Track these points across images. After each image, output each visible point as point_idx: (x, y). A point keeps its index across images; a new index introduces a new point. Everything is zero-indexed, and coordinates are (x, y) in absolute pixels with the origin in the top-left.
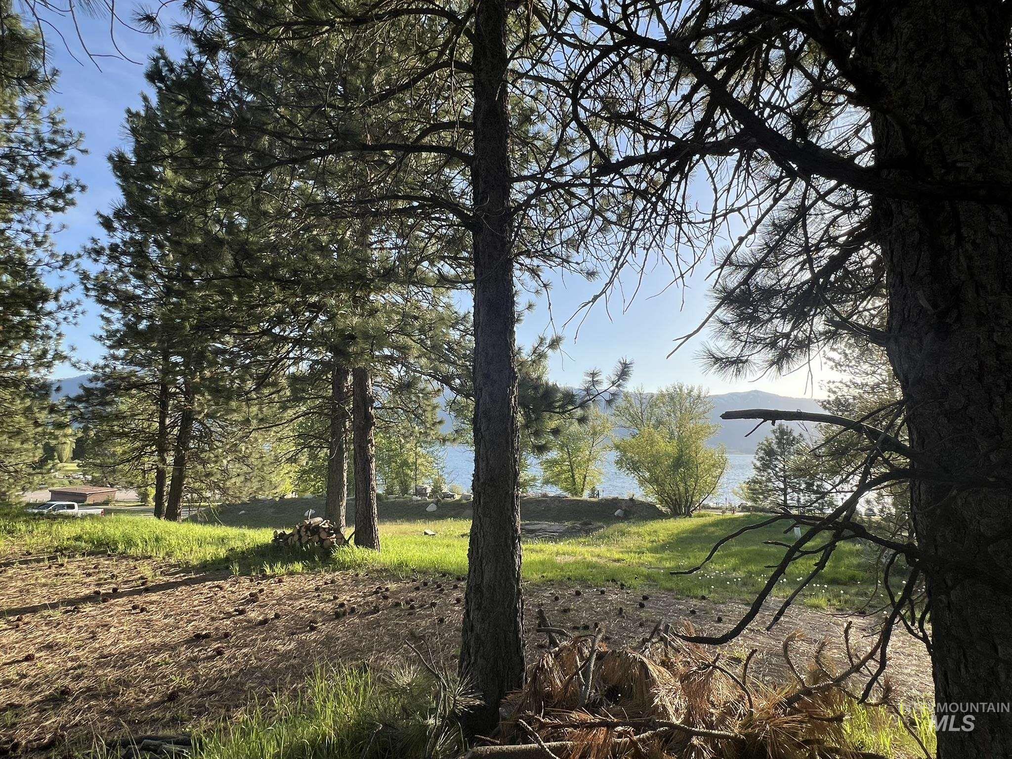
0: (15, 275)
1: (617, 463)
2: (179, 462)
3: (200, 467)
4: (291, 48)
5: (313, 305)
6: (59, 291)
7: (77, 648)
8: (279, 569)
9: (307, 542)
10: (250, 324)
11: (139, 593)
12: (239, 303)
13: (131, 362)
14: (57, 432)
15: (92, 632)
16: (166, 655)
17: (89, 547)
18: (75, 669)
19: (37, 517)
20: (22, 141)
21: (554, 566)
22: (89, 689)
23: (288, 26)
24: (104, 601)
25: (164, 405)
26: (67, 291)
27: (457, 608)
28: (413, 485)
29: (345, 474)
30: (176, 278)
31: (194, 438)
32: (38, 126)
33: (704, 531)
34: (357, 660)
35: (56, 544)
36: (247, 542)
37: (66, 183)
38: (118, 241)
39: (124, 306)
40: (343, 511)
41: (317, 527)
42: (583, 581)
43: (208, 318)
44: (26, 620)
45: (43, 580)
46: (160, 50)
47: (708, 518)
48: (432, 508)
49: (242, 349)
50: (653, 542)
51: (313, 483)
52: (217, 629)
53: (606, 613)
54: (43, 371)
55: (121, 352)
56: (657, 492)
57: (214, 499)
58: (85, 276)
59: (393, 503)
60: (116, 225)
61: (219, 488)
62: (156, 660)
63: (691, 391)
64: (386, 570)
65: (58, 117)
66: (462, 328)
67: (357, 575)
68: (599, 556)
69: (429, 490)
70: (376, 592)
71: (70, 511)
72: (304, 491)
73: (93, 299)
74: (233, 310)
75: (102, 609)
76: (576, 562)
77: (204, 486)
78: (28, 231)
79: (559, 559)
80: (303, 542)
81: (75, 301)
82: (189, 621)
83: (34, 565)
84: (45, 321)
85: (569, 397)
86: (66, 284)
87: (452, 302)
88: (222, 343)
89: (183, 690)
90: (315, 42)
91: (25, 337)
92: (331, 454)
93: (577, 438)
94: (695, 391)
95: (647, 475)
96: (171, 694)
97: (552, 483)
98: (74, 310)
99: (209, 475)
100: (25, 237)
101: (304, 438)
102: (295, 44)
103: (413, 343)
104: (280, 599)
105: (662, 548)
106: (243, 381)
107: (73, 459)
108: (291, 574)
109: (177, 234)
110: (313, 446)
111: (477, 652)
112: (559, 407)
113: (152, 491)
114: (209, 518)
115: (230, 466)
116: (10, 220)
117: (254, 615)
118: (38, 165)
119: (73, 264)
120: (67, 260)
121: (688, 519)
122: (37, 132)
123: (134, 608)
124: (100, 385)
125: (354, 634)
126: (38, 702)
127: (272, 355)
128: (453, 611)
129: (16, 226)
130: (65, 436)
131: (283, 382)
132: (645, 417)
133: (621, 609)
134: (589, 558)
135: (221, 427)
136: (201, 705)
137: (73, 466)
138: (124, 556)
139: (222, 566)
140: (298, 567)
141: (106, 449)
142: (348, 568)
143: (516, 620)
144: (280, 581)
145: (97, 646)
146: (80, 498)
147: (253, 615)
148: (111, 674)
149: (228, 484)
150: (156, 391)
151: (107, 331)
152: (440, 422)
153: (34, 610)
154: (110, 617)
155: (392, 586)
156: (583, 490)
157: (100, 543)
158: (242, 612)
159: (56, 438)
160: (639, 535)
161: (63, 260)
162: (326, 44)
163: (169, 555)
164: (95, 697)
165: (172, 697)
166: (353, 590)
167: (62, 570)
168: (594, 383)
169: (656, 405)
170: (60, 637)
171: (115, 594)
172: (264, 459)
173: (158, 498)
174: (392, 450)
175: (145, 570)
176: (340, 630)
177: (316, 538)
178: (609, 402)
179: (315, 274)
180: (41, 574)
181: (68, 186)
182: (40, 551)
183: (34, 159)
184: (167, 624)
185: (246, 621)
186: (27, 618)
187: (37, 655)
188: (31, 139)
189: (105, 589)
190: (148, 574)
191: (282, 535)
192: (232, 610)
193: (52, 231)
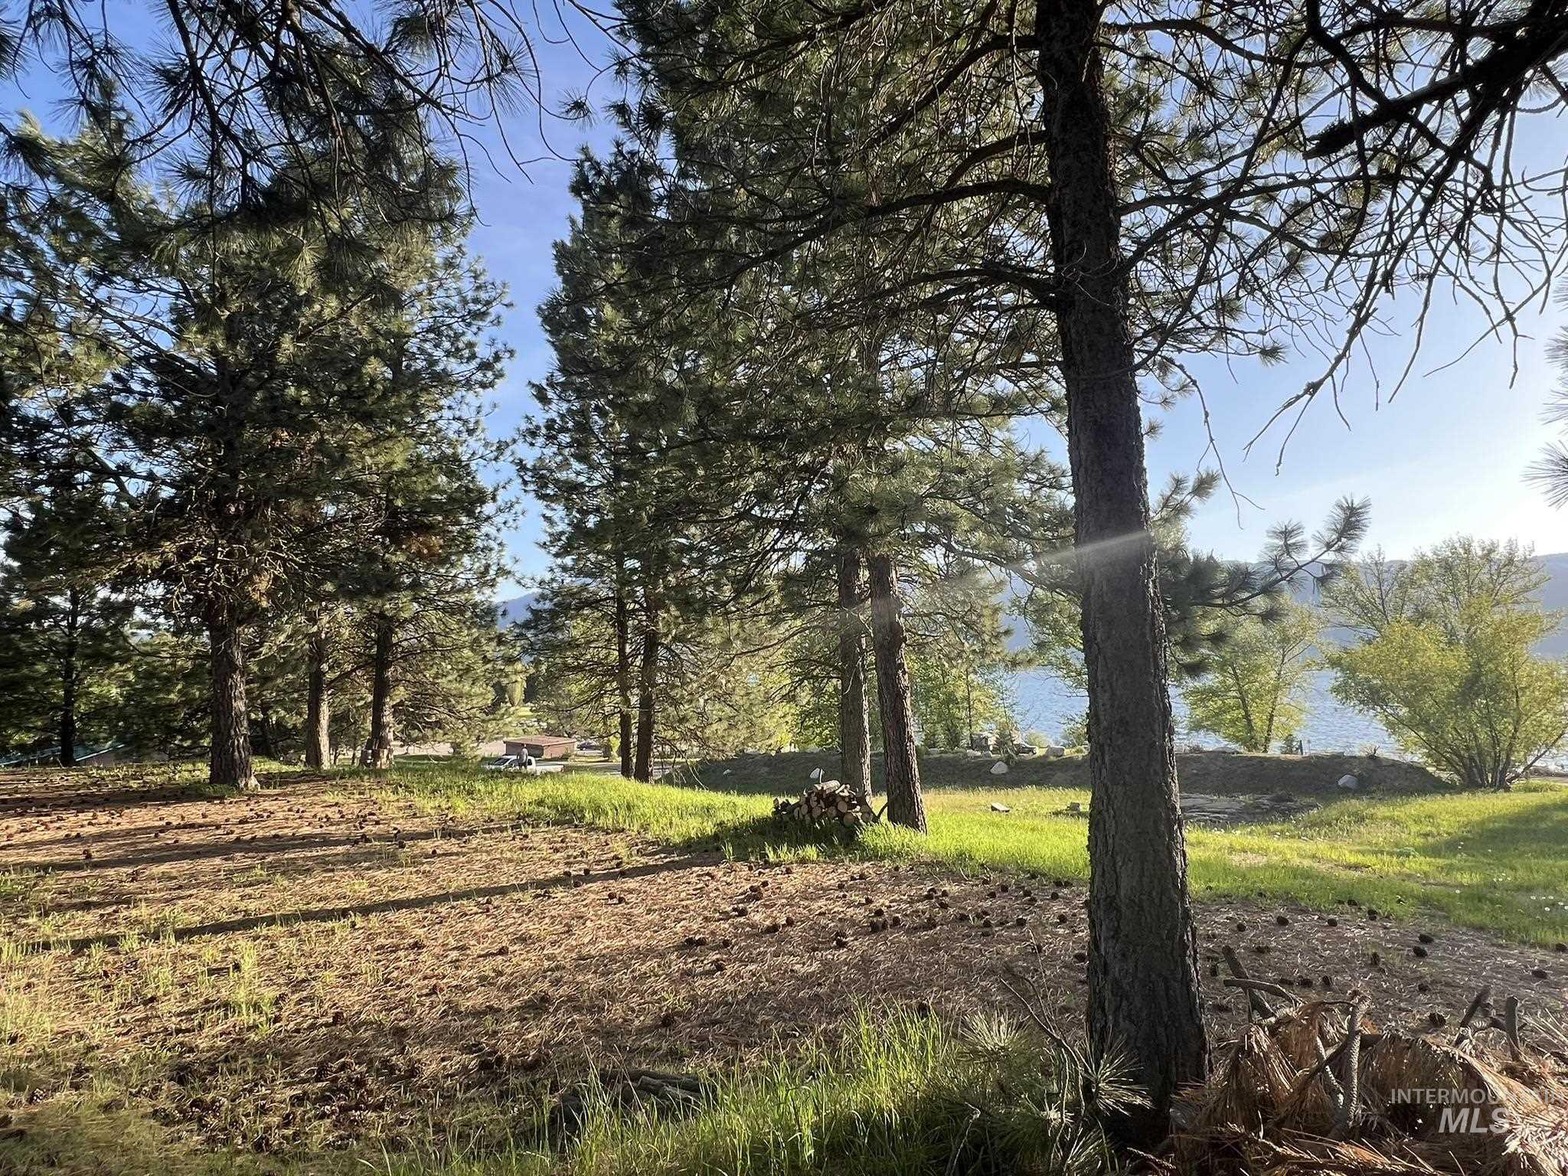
0: (450, 474)
1: (1336, 690)
2: (646, 704)
3: (671, 709)
4: (754, 89)
5: (806, 468)
6: (496, 490)
7: (553, 943)
8: (786, 854)
9: (820, 817)
10: (722, 506)
11: (614, 877)
12: (705, 477)
13: (580, 573)
14: (508, 669)
15: (566, 925)
16: (654, 963)
17: (552, 814)
18: (552, 970)
19: (494, 775)
20: (446, 307)
21: (1228, 871)
22: (570, 999)
23: (748, 58)
24: (576, 885)
25: (622, 627)
26: (504, 487)
27: (1061, 931)
28: (966, 732)
29: (866, 717)
30: (624, 453)
31: (661, 669)
32: (459, 284)
33: (1542, 819)
34: (910, 997)
35: (517, 810)
36: (740, 813)
37: (494, 350)
38: (554, 415)
39: (567, 499)
40: (867, 771)
41: (833, 794)
42: (1290, 900)
43: (669, 504)
44: (496, 904)
45: (509, 855)
46: (584, 150)
47: (1549, 793)
48: (1000, 768)
49: (714, 543)
50: (1426, 835)
51: (818, 731)
52: (713, 933)
53: (1344, 960)
54: (487, 591)
55: (568, 561)
56: (1428, 743)
57: (691, 753)
58: (521, 466)
59: (938, 760)
60: (550, 394)
61: (697, 738)
62: (644, 968)
63: (1490, 551)
64: (939, 863)
65: (479, 267)
66: (1034, 477)
67: (897, 869)
68: (1314, 857)
69: (992, 741)
70: (929, 897)
72: (807, 742)
73: (532, 494)
74: (699, 488)
75: (575, 895)
76: (1269, 866)
77: (677, 735)
78: (459, 419)
79: (1236, 859)
80: (815, 815)
81: (514, 499)
82: (678, 920)
83: (498, 834)
84: (486, 528)
85: (1241, 578)
86: (502, 479)
87: (1013, 438)
88: (686, 537)
89: (679, 1014)
90: (787, 72)
91: (465, 551)
92: (844, 688)
93: (1249, 649)
94: (1501, 549)
95: (1404, 711)
96: (667, 1016)
97: (1208, 729)
98: (513, 511)
99: (683, 720)
100: (456, 425)
101: (804, 666)
102: (759, 83)
103: (960, 510)
104: (792, 898)
105: (1452, 846)
106: (718, 586)
107: (525, 701)
108: (803, 861)
109: (621, 394)
110: (817, 676)
111: (1118, 1008)
112: (1222, 596)
113: (616, 742)
114: (688, 778)
115: (709, 707)
116: (441, 408)
117: (758, 916)
118: (463, 334)
119: (508, 452)
120: (501, 447)
121: (1501, 794)
122: (459, 292)
123: (611, 896)
124: (548, 605)
125: (902, 958)
126: (519, 1008)
127: (753, 547)
128: (1055, 935)
129: (446, 413)
130: (516, 673)
131: (773, 585)
132: (1390, 606)
133: (1375, 955)
134: (1296, 861)
135: (693, 653)
136: (702, 1038)
137: (525, 711)
138: (592, 828)
139: (710, 846)
140: (811, 851)
141: (559, 688)
142: (882, 858)
143: (1184, 961)
144: (789, 871)
145: (574, 943)
146: (536, 751)
147: (757, 918)
148: (593, 982)
149: (708, 731)
150: (612, 609)
151: (551, 535)
152: (1007, 633)
153: (502, 891)
154: (584, 906)
155: (953, 889)
156: (1268, 740)
157: (565, 810)
158: (742, 913)
159: (507, 676)
160: (1396, 822)
161: (498, 448)
162: (803, 68)
163: (645, 828)
164: (577, 1009)
165: (667, 1022)
166: (893, 891)
167: (527, 843)
168: (1288, 549)
169: (1412, 582)
170: (531, 927)
171: (587, 877)
172: (752, 696)
173: (624, 750)
174: (930, 679)
175: (619, 847)
176: (883, 952)
177: (832, 811)
178: (1322, 581)
179: (806, 421)
180: (506, 846)
181: (496, 353)
182: (502, 818)
183: (459, 327)
184: (651, 922)
185: (749, 925)
186: (497, 900)
187: (511, 949)
188: (454, 301)
189: (576, 870)
190: (623, 852)
191: (786, 805)
192: (729, 909)
193: (483, 412)
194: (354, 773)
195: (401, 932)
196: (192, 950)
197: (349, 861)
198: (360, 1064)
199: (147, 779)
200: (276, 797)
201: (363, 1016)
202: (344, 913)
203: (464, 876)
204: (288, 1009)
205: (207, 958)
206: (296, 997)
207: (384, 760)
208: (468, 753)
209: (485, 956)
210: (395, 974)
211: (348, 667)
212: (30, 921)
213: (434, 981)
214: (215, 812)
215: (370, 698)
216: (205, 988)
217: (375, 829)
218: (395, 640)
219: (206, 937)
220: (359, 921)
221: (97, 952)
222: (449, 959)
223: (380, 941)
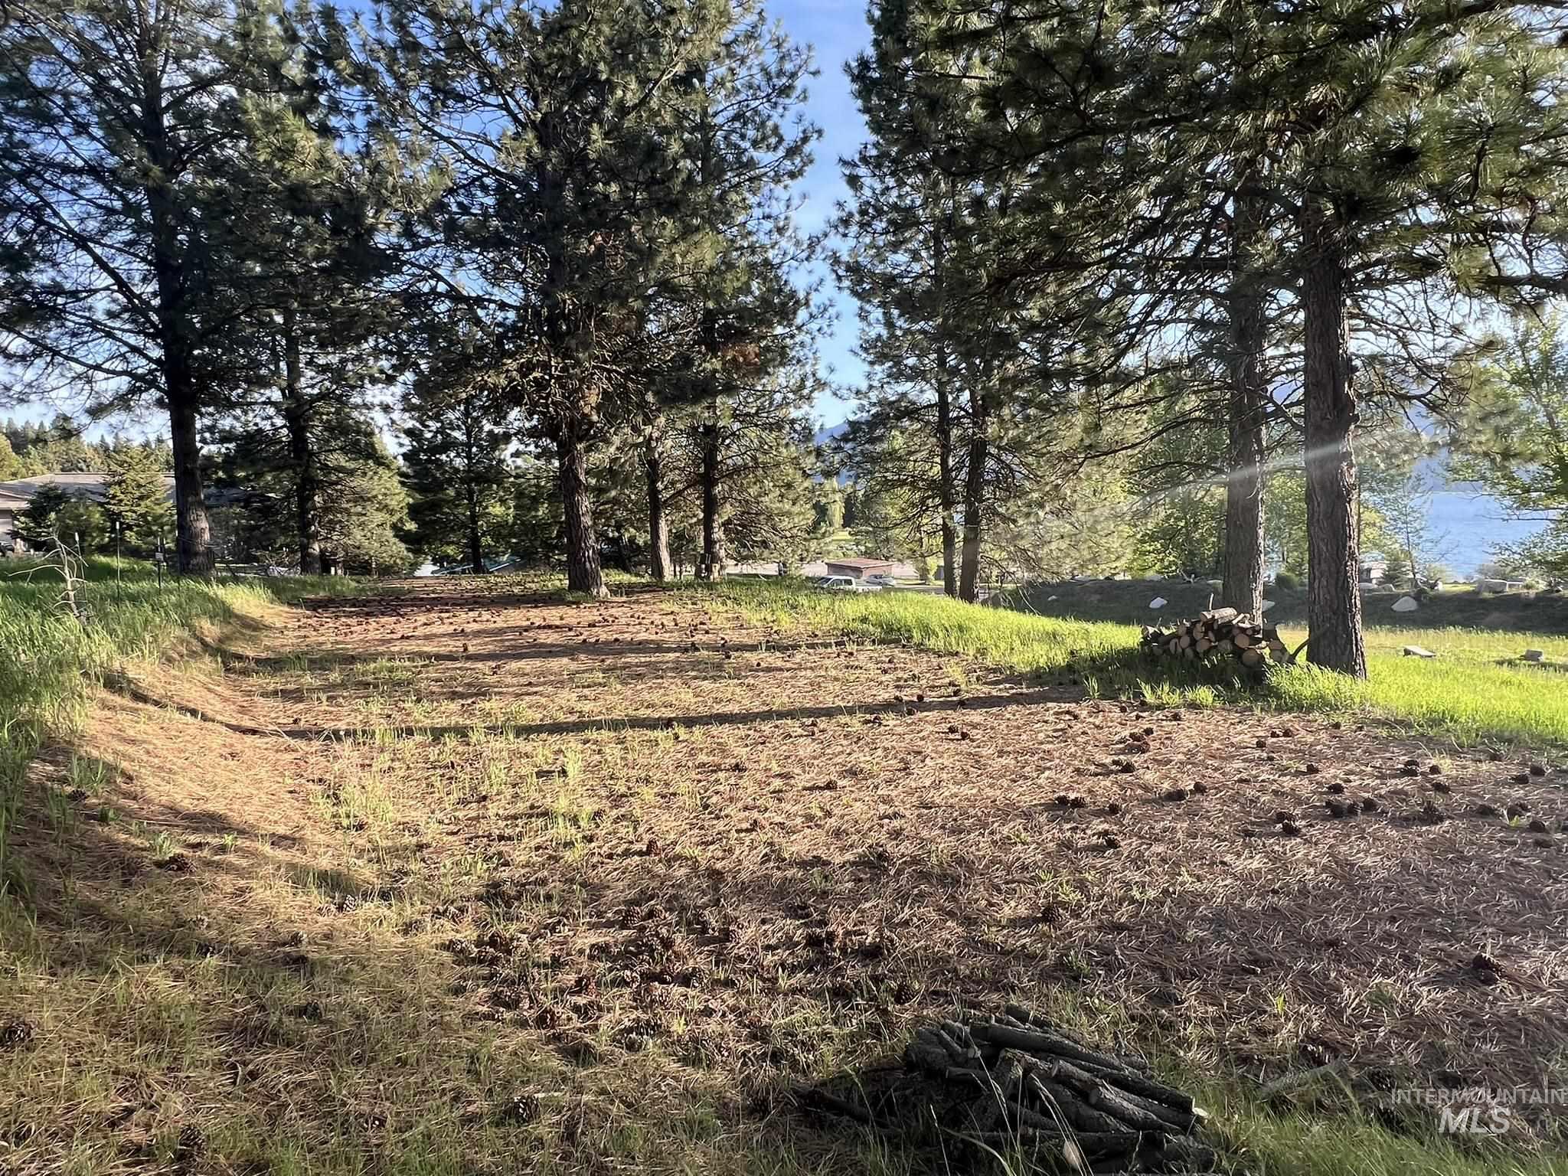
2: (972, 519)
3: (1001, 527)
6: (809, 293)
7: (889, 782)
8: (1168, 695)
9: (1210, 651)
11: (953, 706)
15: (902, 760)
16: (1018, 825)
17: (878, 632)
18: (889, 818)
19: (818, 592)
24: (910, 713)
25: (945, 437)
26: (816, 290)
31: (988, 483)
32: (762, 57)
35: (841, 625)
37: (801, 129)
40: (1258, 600)
41: (1228, 625)
44: (821, 727)
45: (833, 673)
48: (1406, 605)
51: (1159, 556)
52: (1091, 792)
54: (806, 408)
58: (836, 260)
60: (863, 172)
61: (1029, 557)
62: (1005, 831)
65: (781, 33)
70: (1409, 772)
71: (848, 587)
72: (1144, 568)
73: (847, 292)
75: (909, 725)
78: (769, 217)
80: (1201, 650)
81: (827, 303)
82: (1041, 770)
83: (822, 650)
84: (800, 337)
86: (815, 280)
89: (1064, 906)
91: (781, 363)
96: (1045, 907)
98: (827, 315)
99: (1017, 537)
100: (767, 225)
104: (1192, 754)
107: (844, 526)
108: (1194, 706)
114: (1016, 602)
117: (1153, 777)
118: (769, 117)
119: (819, 249)
120: (813, 245)
123: (952, 730)
124: (866, 416)
125: (1404, 866)
126: (851, 864)
129: (756, 212)
130: (834, 490)
137: (845, 534)
138: (921, 649)
139: (1066, 679)
140: (1204, 694)
142: (1310, 710)
144: (1177, 717)
145: (914, 785)
146: (857, 572)
147: (1150, 777)
150: (933, 417)
153: (830, 713)
154: (922, 739)
155: (1442, 763)
157: (890, 629)
158: (1128, 768)
159: (826, 494)
161: (809, 246)
163: (982, 652)
164: (926, 877)
165: (1049, 915)
166: (1345, 758)
167: (852, 661)
170: (861, 758)
171: (920, 704)
172: (1096, 512)
173: (947, 572)
175: (954, 671)
176: (1365, 851)
177: (1226, 645)
180: (831, 662)
181: (804, 132)
182: (827, 634)
183: (765, 108)
184: (1005, 767)
185: (1140, 786)
186: (823, 723)
187: (840, 783)
188: (759, 79)
189: (909, 695)
190: (960, 678)
191: (1157, 636)
192: (1108, 760)
193: (793, 207)
194: (689, 585)
195: (723, 749)
196: (529, 748)
197: (678, 668)
198: (671, 910)
199: (528, 585)
200: (622, 605)
201: (678, 848)
202: (668, 723)
203: (788, 692)
204: (607, 825)
205: (540, 759)
206: (614, 813)
207: (716, 574)
208: (793, 572)
209: (811, 789)
210: (714, 799)
211: (680, 486)
212: (406, 705)
213: (755, 814)
214: (570, 615)
215: (701, 516)
216: (532, 793)
217: (705, 638)
218: (719, 458)
219: (544, 736)
220: (682, 732)
221: (451, 742)
222: (772, 788)
223: (702, 758)
